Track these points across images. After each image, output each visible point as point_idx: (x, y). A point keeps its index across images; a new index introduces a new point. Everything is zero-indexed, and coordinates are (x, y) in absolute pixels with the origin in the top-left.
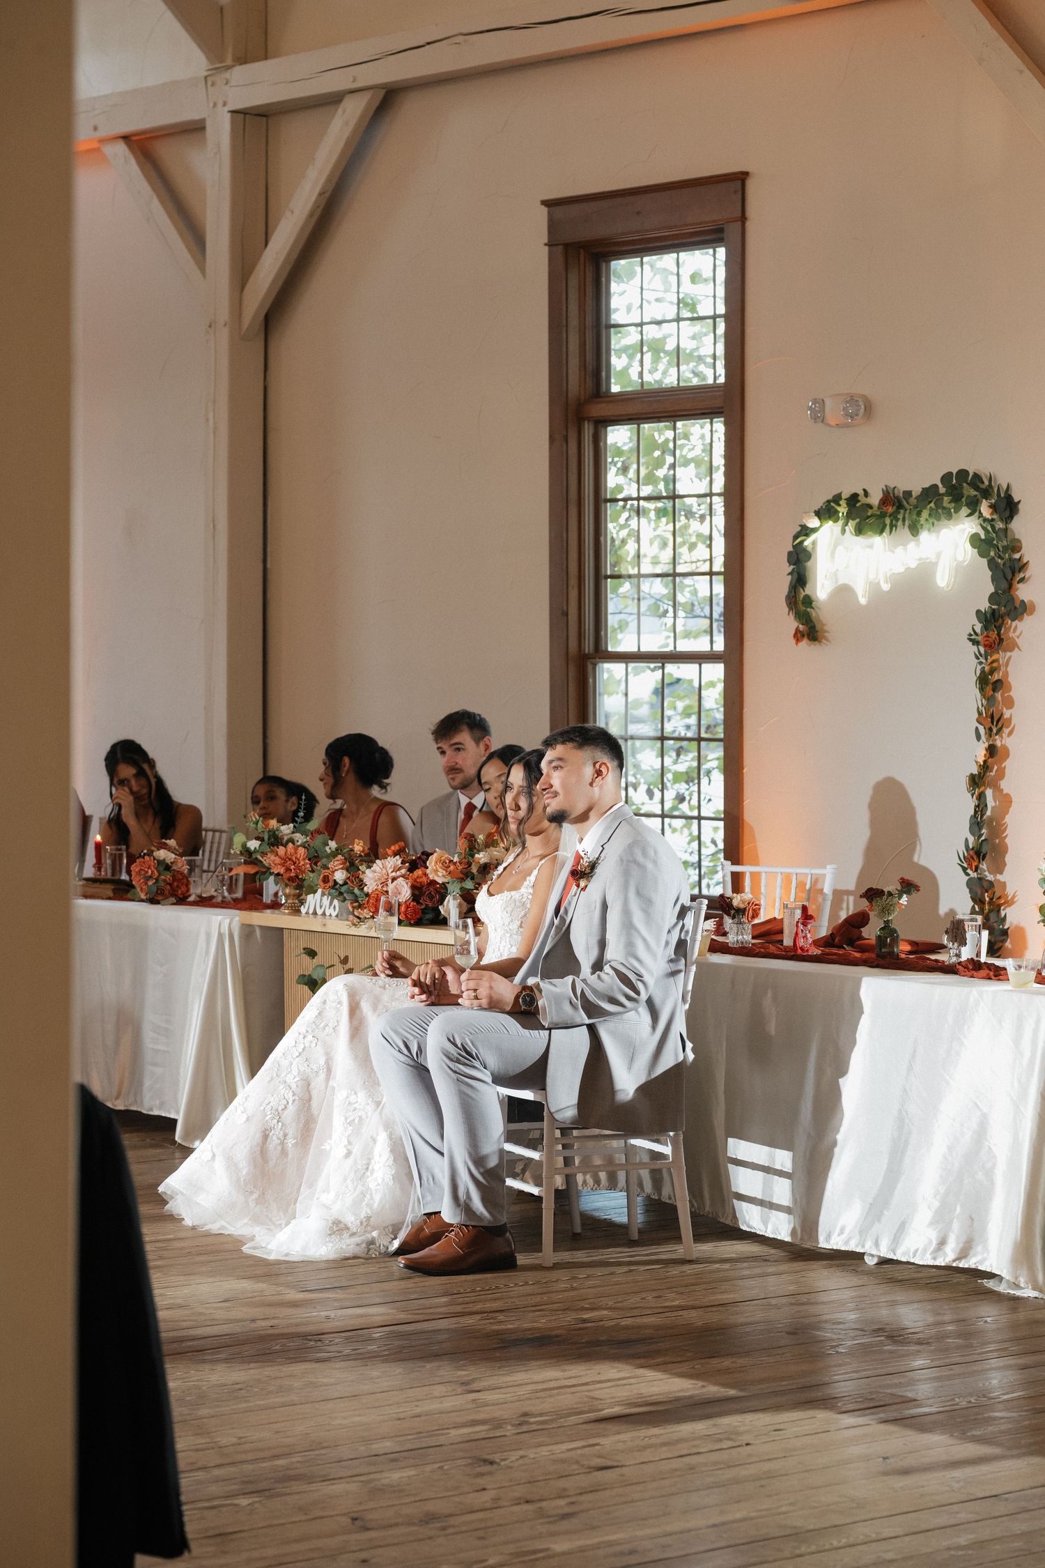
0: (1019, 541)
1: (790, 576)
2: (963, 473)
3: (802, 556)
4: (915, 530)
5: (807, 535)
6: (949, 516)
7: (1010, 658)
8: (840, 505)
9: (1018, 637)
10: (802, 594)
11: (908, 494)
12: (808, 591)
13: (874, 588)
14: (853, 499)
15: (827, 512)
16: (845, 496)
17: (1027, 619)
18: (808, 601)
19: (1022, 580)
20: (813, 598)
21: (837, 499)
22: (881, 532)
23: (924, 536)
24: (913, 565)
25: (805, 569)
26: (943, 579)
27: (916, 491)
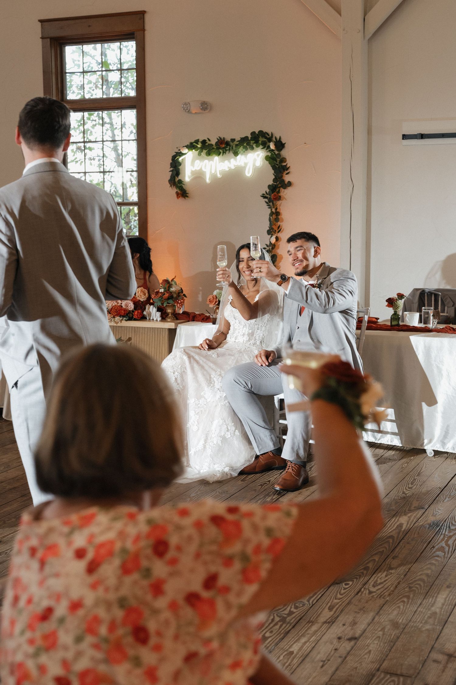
0: (285, 158)
1: (171, 173)
2: (261, 132)
3: (177, 164)
4: (236, 154)
5: (180, 156)
6: (252, 148)
7: (282, 203)
8: (198, 144)
9: (285, 195)
10: (177, 179)
11: (233, 140)
12: (180, 177)
13: (214, 177)
14: (204, 142)
15: (191, 146)
16: (200, 140)
17: (289, 189)
18: (180, 182)
19: (287, 174)
20: (183, 180)
21: (197, 142)
22: (219, 154)
23: (239, 157)
24: (233, 167)
25: (179, 169)
26: (249, 173)
27: (238, 138)
